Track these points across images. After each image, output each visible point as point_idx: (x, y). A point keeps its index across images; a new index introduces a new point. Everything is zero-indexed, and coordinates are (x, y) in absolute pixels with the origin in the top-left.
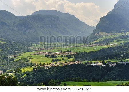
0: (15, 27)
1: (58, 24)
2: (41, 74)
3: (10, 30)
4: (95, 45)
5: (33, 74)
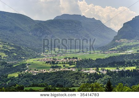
0: (30, 32)
1: (79, 30)
2: (26, 80)
3: (24, 35)
4: (111, 52)
5: (18, 79)
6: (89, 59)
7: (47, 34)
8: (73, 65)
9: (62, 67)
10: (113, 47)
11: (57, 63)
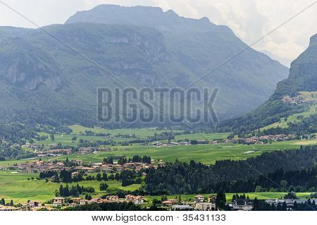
1: (155, 59)
4: (266, 137)
6: (192, 162)
7: (45, 77)
8: (133, 183)
9: (97, 190)
10: (273, 121)
11: (79, 179)
